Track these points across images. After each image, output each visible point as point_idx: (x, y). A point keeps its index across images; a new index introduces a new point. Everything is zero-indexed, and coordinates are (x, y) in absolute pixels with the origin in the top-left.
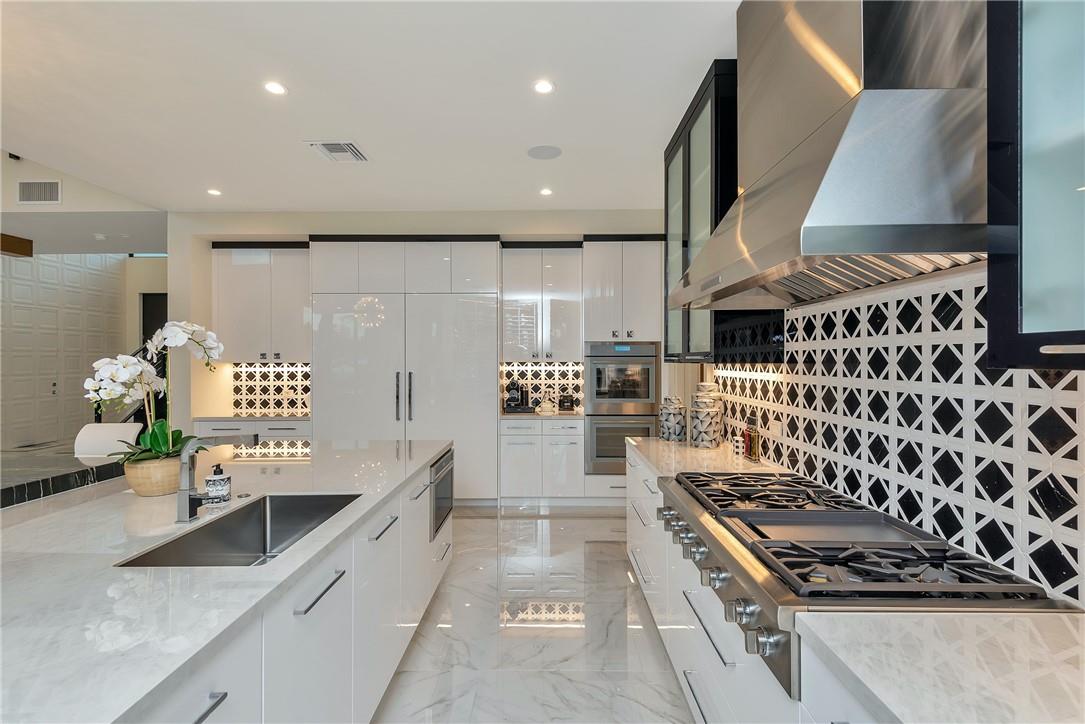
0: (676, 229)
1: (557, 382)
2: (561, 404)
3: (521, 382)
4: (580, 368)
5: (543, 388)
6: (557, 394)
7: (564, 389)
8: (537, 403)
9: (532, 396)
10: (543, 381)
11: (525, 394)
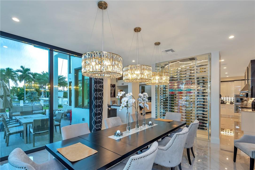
0: (247, 78)
1: (230, 100)
2: (230, 103)
3: (223, 100)
4: (234, 98)
5: (227, 101)
6: (230, 102)
7: (231, 101)
8: (226, 103)
9: (225, 102)
10: (227, 100)
11: (224, 102)
